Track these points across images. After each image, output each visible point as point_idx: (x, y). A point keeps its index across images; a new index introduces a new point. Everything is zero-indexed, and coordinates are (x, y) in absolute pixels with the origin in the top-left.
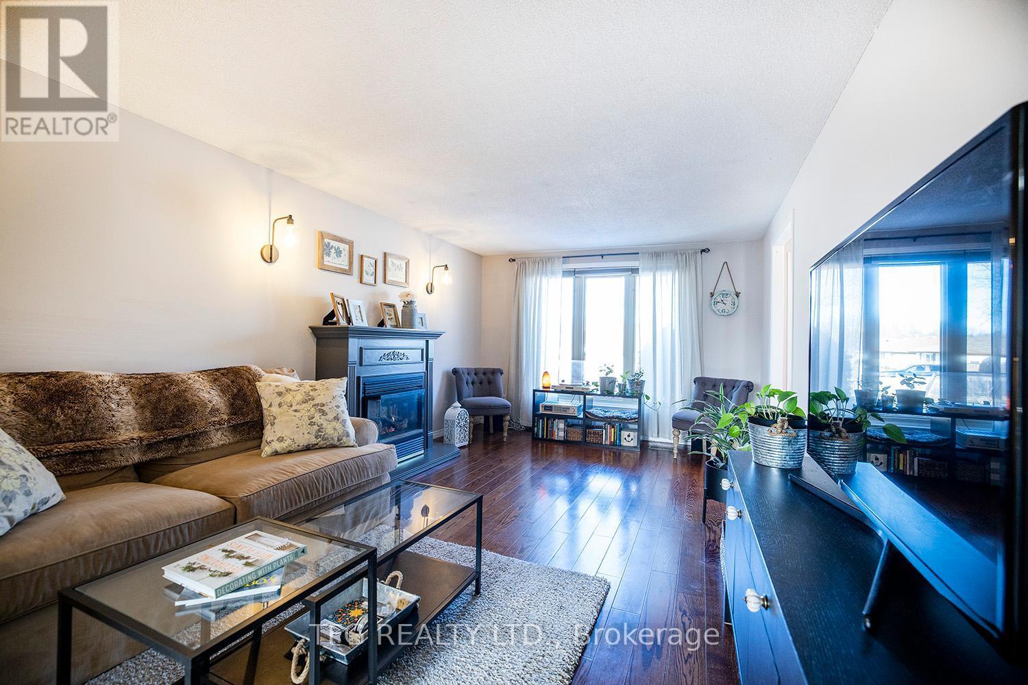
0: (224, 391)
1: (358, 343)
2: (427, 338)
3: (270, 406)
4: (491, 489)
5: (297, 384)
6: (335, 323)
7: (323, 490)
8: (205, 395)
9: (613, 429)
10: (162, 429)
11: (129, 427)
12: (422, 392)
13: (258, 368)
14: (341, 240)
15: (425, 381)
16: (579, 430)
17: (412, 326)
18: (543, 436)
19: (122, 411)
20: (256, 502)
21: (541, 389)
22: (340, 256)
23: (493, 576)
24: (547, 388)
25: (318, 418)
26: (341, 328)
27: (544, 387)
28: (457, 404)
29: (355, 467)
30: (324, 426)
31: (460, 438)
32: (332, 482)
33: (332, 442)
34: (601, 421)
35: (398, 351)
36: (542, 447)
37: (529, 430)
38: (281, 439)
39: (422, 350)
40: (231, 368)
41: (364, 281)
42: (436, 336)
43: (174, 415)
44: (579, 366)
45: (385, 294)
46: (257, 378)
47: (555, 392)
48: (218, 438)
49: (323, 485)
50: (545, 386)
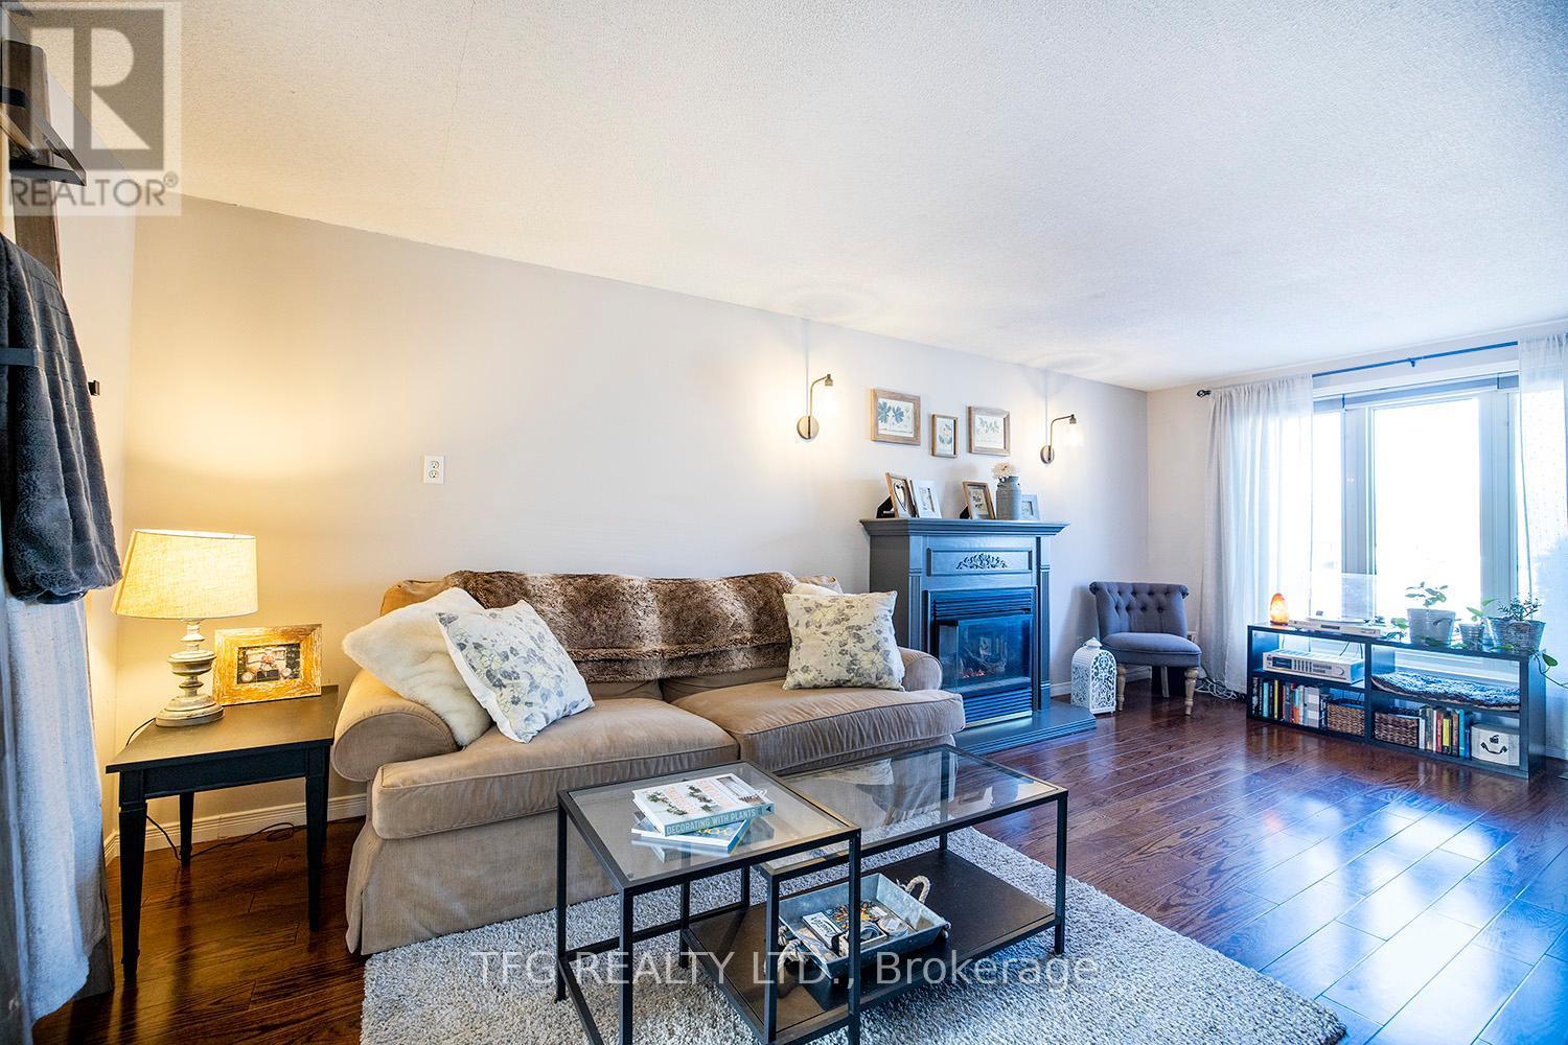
0: (749, 601)
1: (925, 545)
2: (1038, 534)
3: (797, 625)
4: (1137, 792)
5: (829, 599)
6: (893, 515)
7: (848, 742)
8: (728, 607)
9: (1446, 722)
10: (683, 643)
11: (653, 638)
12: (1029, 617)
13: (790, 576)
14: (902, 398)
15: (1034, 603)
16: (1357, 713)
17: (1011, 515)
18: (1271, 714)
19: (648, 619)
20: (761, 744)
21: (1269, 626)
22: (902, 420)
23: (1094, 933)
24: (1280, 624)
25: (851, 646)
26: (900, 521)
27: (1273, 623)
28: (1095, 642)
29: (895, 719)
30: (858, 657)
31: (1100, 697)
32: (861, 735)
33: (868, 680)
34: (1414, 700)
35: (988, 554)
36: (1271, 734)
37: (1244, 700)
38: (805, 669)
39: (1030, 553)
40: (761, 575)
41: (937, 451)
42: (1054, 529)
43: (696, 628)
44: (1359, 586)
45: (972, 470)
46: (787, 588)
47: (1298, 632)
48: (740, 660)
49: (847, 736)
50: (1277, 620)
